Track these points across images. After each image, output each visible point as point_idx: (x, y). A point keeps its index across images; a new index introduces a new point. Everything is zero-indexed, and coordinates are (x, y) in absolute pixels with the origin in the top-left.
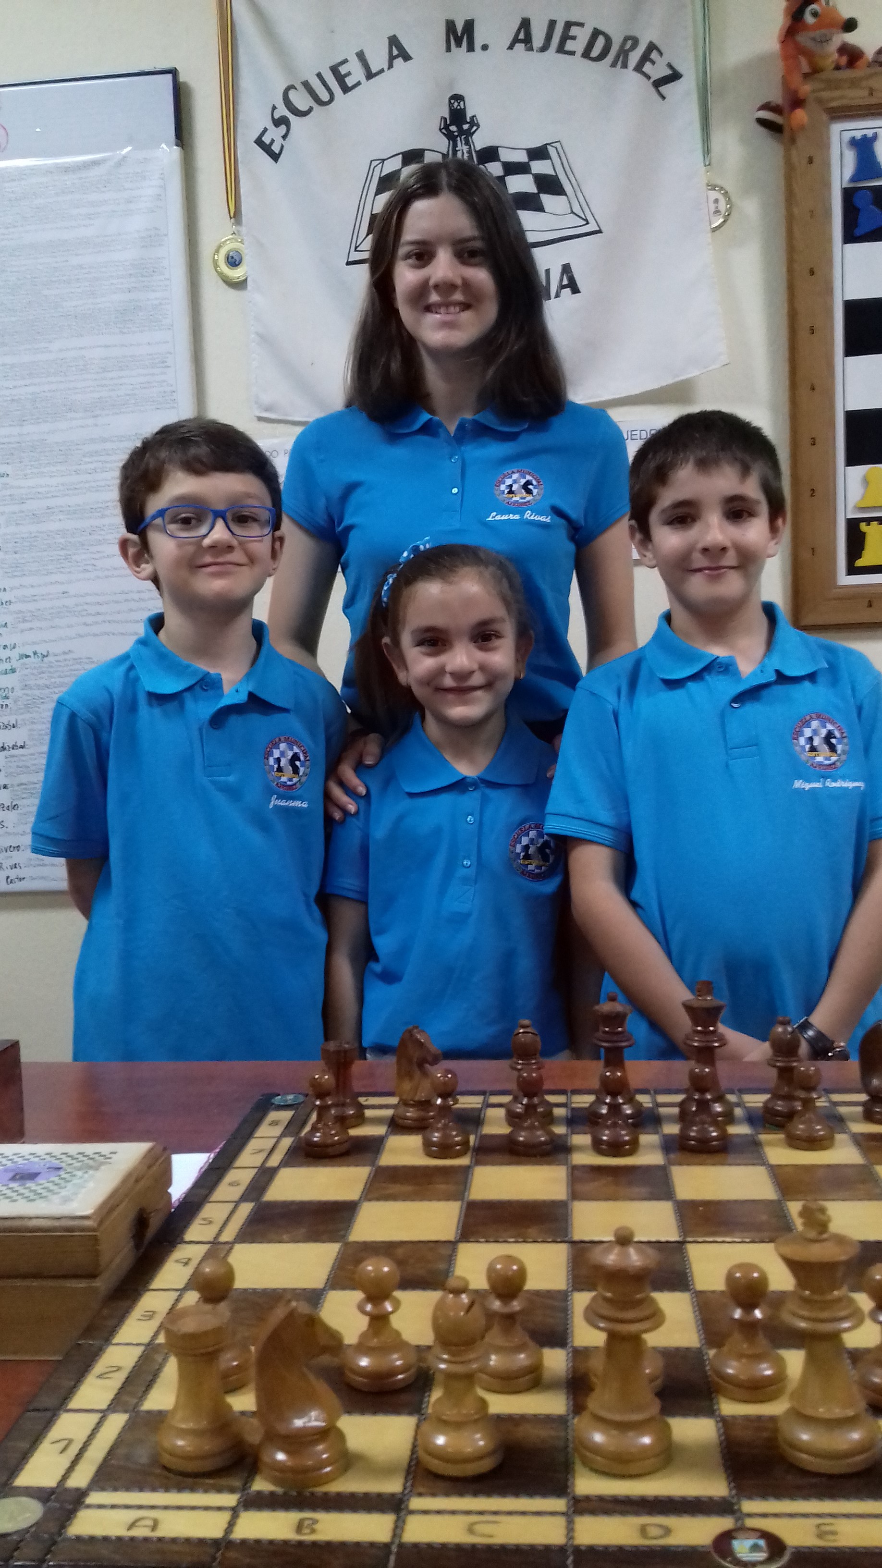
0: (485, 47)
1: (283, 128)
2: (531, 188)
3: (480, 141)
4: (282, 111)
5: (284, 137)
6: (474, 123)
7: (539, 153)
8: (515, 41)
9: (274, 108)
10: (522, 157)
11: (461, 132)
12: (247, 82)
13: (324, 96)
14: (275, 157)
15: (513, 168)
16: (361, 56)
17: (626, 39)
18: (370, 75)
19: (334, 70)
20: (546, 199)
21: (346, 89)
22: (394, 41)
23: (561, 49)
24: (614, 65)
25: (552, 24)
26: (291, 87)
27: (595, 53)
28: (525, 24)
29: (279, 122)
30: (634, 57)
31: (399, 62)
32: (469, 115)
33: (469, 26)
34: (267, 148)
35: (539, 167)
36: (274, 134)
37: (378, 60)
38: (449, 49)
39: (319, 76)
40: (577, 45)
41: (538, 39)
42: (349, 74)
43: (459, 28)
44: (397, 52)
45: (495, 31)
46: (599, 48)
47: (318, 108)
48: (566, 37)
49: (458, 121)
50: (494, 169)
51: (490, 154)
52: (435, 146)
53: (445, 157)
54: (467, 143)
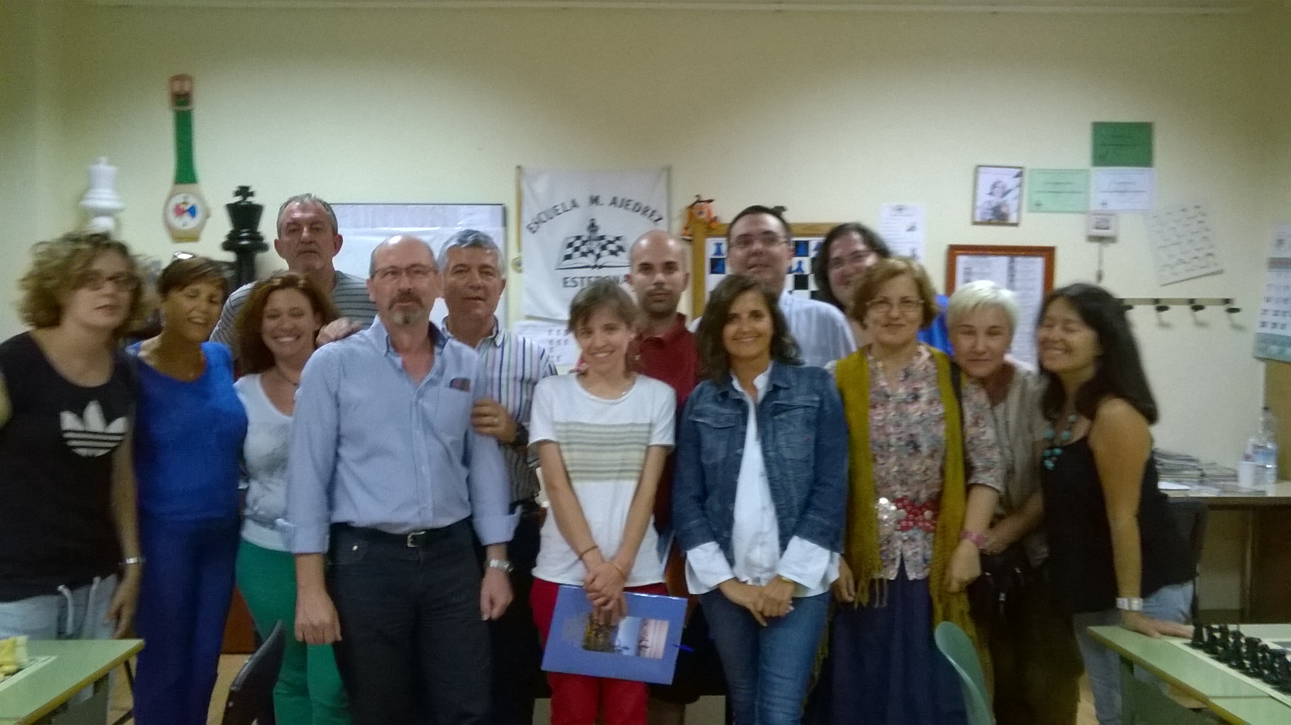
0: (602, 204)
1: (537, 225)
2: (616, 249)
3: (600, 233)
4: (537, 220)
5: (537, 228)
6: (598, 228)
7: (618, 238)
9: (534, 219)
10: (612, 239)
11: (594, 230)
12: (525, 208)
13: (551, 216)
14: (533, 232)
15: (610, 242)
16: (562, 204)
17: (646, 207)
18: (565, 211)
19: (554, 208)
20: (620, 253)
21: (557, 214)
22: (573, 201)
23: (626, 208)
24: (641, 214)
25: (623, 199)
28: (615, 198)
29: (535, 223)
30: (648, 213)
31: (575, 208)
32: (596, 225)
33: (597, 197)
34: (531, 229)
35: (618, 243)
36: (533, 226)
37: (568, 206)
38: (591, 205)
39: (549, 210)
40: (631, 207)
41: (619, 203)
42: (558, 210)
43: (594, 197)
44: (575, 205)
45: (605, 199)
46: (637, 208)
47: (548, 220)
48: (627, 204)
49: (593, 227)
50: (603, 242)
51: (602, 238)
52: (585, 234)
53: (588, 238)
54: (596, 233)
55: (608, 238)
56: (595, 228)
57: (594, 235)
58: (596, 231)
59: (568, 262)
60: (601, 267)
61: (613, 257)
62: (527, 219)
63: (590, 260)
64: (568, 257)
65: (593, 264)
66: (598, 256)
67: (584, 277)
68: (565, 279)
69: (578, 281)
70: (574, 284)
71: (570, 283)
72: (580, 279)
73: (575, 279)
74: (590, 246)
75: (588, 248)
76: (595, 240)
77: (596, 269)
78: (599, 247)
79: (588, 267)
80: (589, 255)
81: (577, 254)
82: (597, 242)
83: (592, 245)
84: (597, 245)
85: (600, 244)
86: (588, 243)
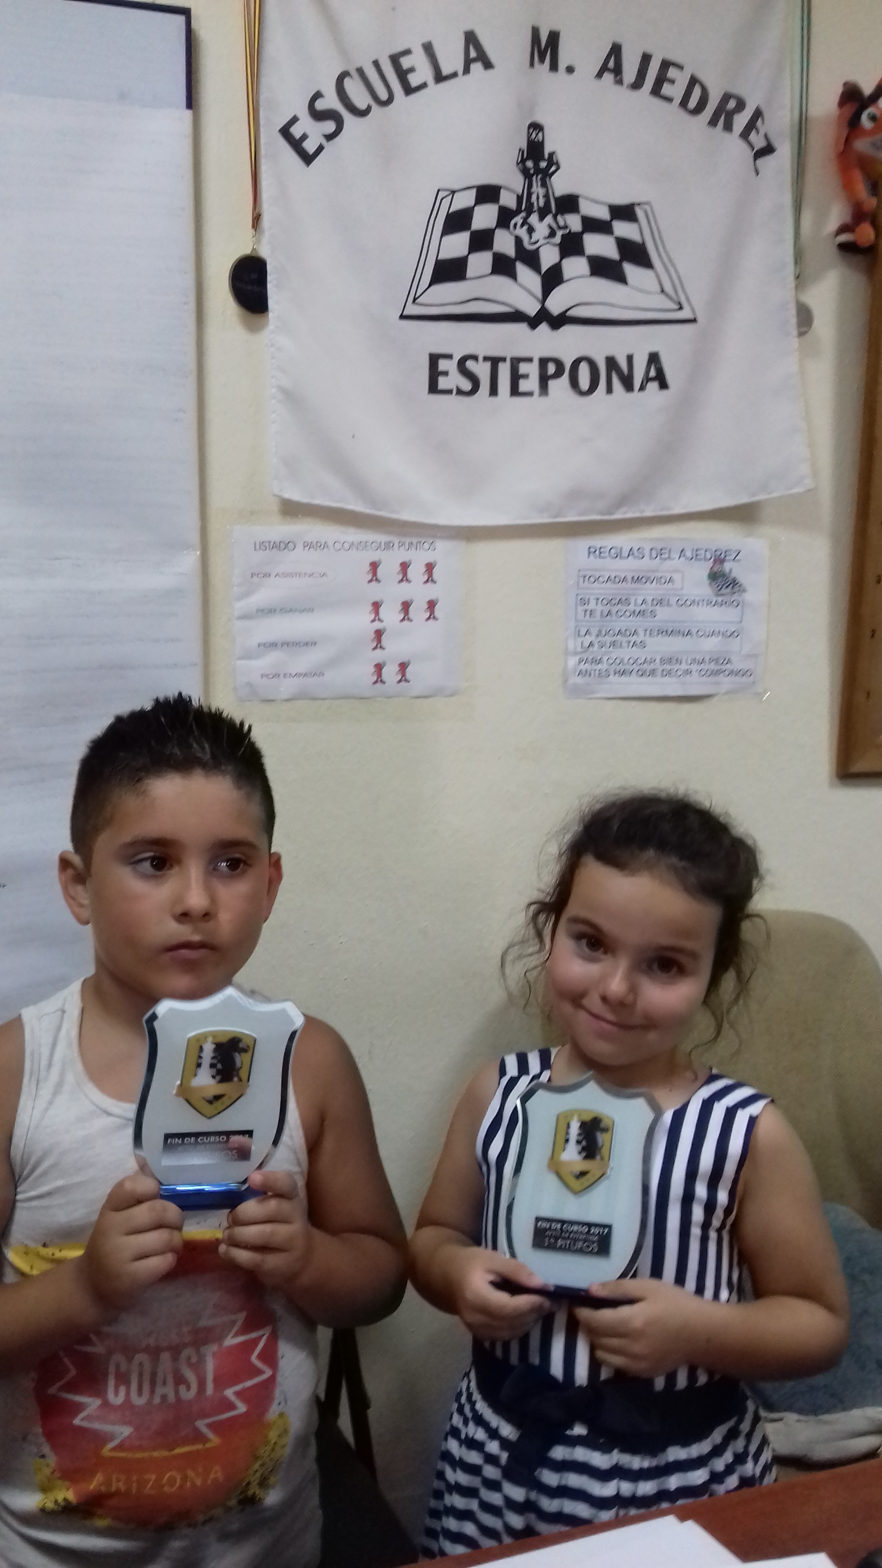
2: (615, 256)
4: (332, 101)
5: (329, 137)
6: (553, 161)
7: (625, 212)
8: (604, 68)
11: (539, 170)
13: (383, 95)
14: (308, 159)
15: (592, 225)
16: (428, 48)
18: (440, 78)
19: (395, 59)
20: (629, 269)
21: (409, 90)
22: (471, 38)
23: (656, 92)
24: (713, 122)
25: (646, 59)
26: (346, 74)
27: (693, 103)
28: (616, 50)
29: (323, 116)
31: (476, 67)
32: (547, 151)
33: (554, 37)
35: (622, 229)
36: (308, 128)
37: (451, 60)
38: (532, 64)
39: (376, 64)
40: (675, 91)
41: (630, 73)
42: (412, 70)
43: (543, 39)
44: (476, 53)
45: (582, 51)
46: (698, 97)
47: (376, 109)
48: (661, 80)
49: (536, 157)
50: (574, 223)
51: (569, 203)
52: (511, 183)
53: (520, 199)
54: (544, 184)
55: (587, 208)
56: (543, 164)
57: (538, 190)
58: (546, 175)
59: (448, 294)
60: (559, 321)
61: (604, 288)
62: (287, 95)
63: (524, 291)
64: (451, 270)
65: (531, 308)
66: (552, 279)
67: (504, 359)
68: (434, 359)
69: (482, 370)
70: (467, 386)
71: (453, 380)
72: (488, 365)
73: (470, 364)
74: (522, 232)
75: (518, 241)
76: (543, 214)
77: (544, 327)
78: (558, 239)
79: (516, 316)
80: (522, 269)
81: (480, 262)
82: (549, 219)
83: (531, 230)
84: (547, 232)
85: (560, 228)
86: (518, 219)
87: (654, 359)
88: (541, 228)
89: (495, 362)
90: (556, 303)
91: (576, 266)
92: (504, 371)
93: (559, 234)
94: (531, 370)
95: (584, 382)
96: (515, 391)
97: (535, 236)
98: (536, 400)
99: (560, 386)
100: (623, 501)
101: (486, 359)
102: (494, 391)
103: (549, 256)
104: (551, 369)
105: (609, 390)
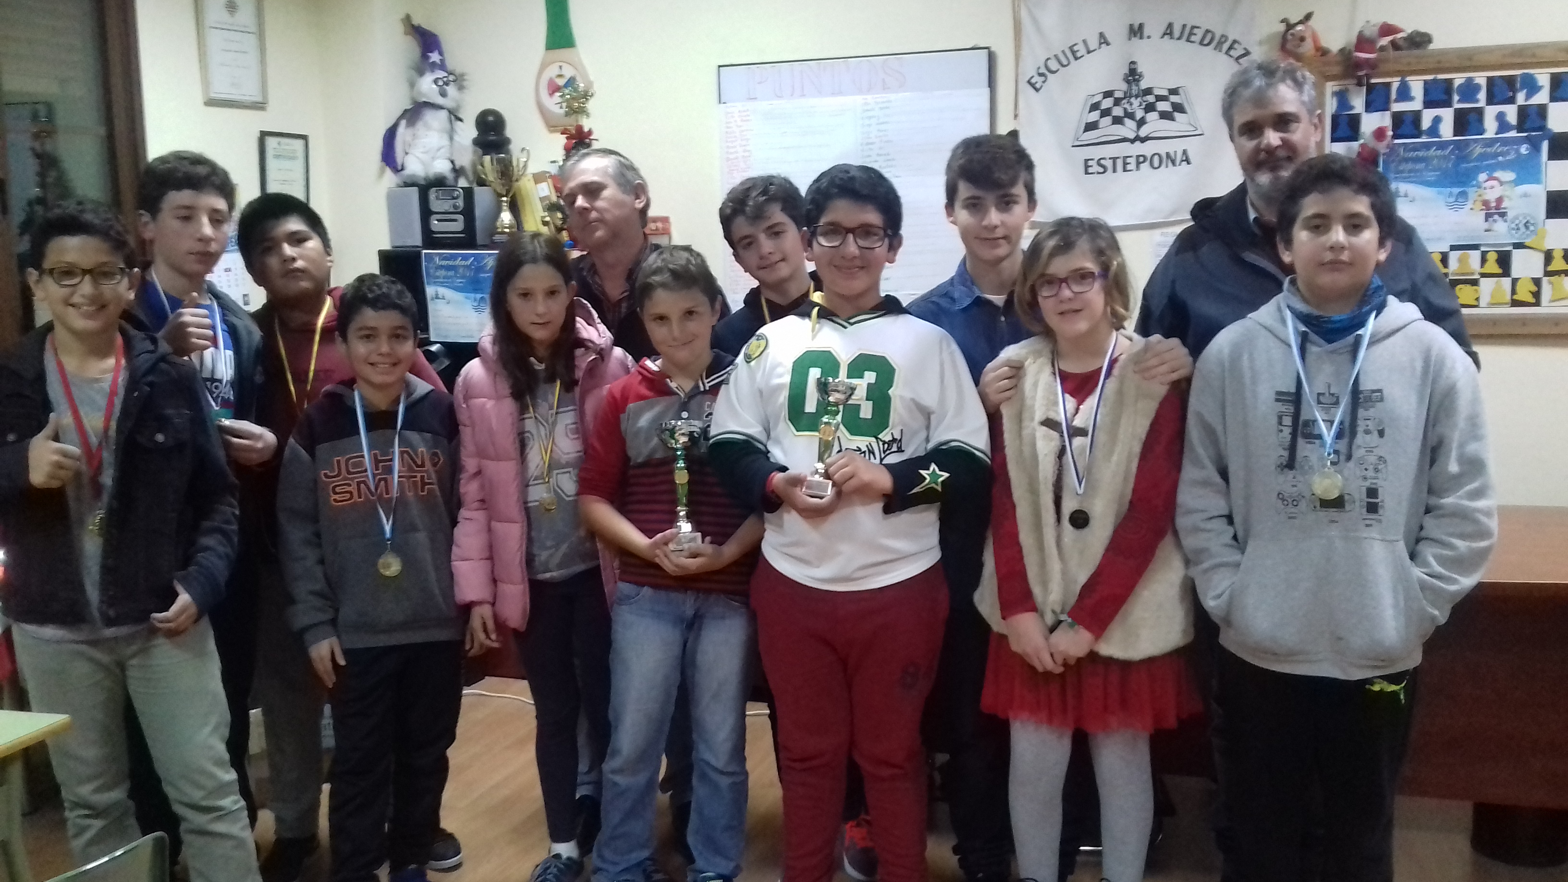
0: (1149, 37)
1: (1043, 79)
2: (1171, 110)
3: (1144, 85)
4: (1043, 70)
5: (1044, 82)
6: (1141, 76)
7: (1174, 92)
8: (1165, 34)
9: (1039, 68)
10: (1164, 93)
11: (1135, 80)
12: (1025, 52)
13: (1065, 62)
14: (1037, 90)
15: (1160, 98)
16: (1084, 41)
17: (1223, 36)
18: (1089, 52)
19: (1071, 48)
20: (1177, 115)
21: (1076, 59)
22: (1102, 35)
23: (1188, 40)
24: (1215, 49)
25: (1184, 26)
26: (1048, 59)
27: (1206, 42)
28: (1170, 26)
29: (1041, 75)
30: (1226, 46)
31: (1104, 46)
32: (1139, 71)
33: (1141, 26)
34: (1033, 85)
35: (1174, 98)
36: (1037, 79)
37: (1093, 43)
38: (1130, 39)
39: (1063, 52)
40: (1197, 38)
41: (1177, 33)
42: (1078, 51)
43: (1136, 27)
44: (1103, 40)
45: (1154, 29)
46: (1209, 40)
47: (1062, 69)
48: (1191, 34)
49: (1133, 75)
50: (1151, 99)
51: (1148, 91)
52: (1120, 87)
53: (1125, 93)
54: (1137, 85)
55: (1157, 92)
56: (1137, 77)
57: (1134, 88)
58: (1138, 81)
59: (1092, 135)
60: (1143, 140)
61: (1166, 123)
62: (1029, 70)
63: (1128, 129)
64: (1091, 126)
65: (1132, 136)
66: (1141, 123)
67: (1118, 158)
68: (1086, 161)
69: (1108, 164)
70: (1101, 170)
71: (1095, 168)
72: (1111, 161)
73: (1102, 162)
74: (1127, 106)
75: (1125, 109)
76: (1137, 96)
77: (1138, 143)
78: (1143, 107)
79: (1125, 140)
80: (1126, 120)
81: (1108, 120)
82: (1139, 99)
83: (1131, 104)
84: (1139, 104)
85: (1144, 102)
86: (1125, 101)
87: (1185, 152)
88: (1136, 102)
89: (1114, 159)
90: (1143, 132)
91: (1152, 116)
92: (1120, 163)
93: (1144, 104)
94: (1132, 161)
95: (1156, 164)
96: (1125, 170)
97: (1133, 106)
98: (1135, 173)
99: (1145, 166)
100: (1173, 213)
101: (1110, 159)
102: (1114, 171)
103: (1139, 114)
104: (1141, 159)
105: (1167, 167)
